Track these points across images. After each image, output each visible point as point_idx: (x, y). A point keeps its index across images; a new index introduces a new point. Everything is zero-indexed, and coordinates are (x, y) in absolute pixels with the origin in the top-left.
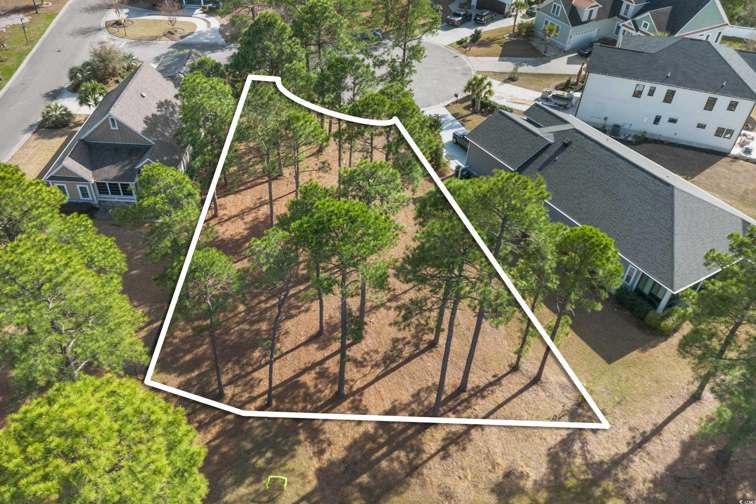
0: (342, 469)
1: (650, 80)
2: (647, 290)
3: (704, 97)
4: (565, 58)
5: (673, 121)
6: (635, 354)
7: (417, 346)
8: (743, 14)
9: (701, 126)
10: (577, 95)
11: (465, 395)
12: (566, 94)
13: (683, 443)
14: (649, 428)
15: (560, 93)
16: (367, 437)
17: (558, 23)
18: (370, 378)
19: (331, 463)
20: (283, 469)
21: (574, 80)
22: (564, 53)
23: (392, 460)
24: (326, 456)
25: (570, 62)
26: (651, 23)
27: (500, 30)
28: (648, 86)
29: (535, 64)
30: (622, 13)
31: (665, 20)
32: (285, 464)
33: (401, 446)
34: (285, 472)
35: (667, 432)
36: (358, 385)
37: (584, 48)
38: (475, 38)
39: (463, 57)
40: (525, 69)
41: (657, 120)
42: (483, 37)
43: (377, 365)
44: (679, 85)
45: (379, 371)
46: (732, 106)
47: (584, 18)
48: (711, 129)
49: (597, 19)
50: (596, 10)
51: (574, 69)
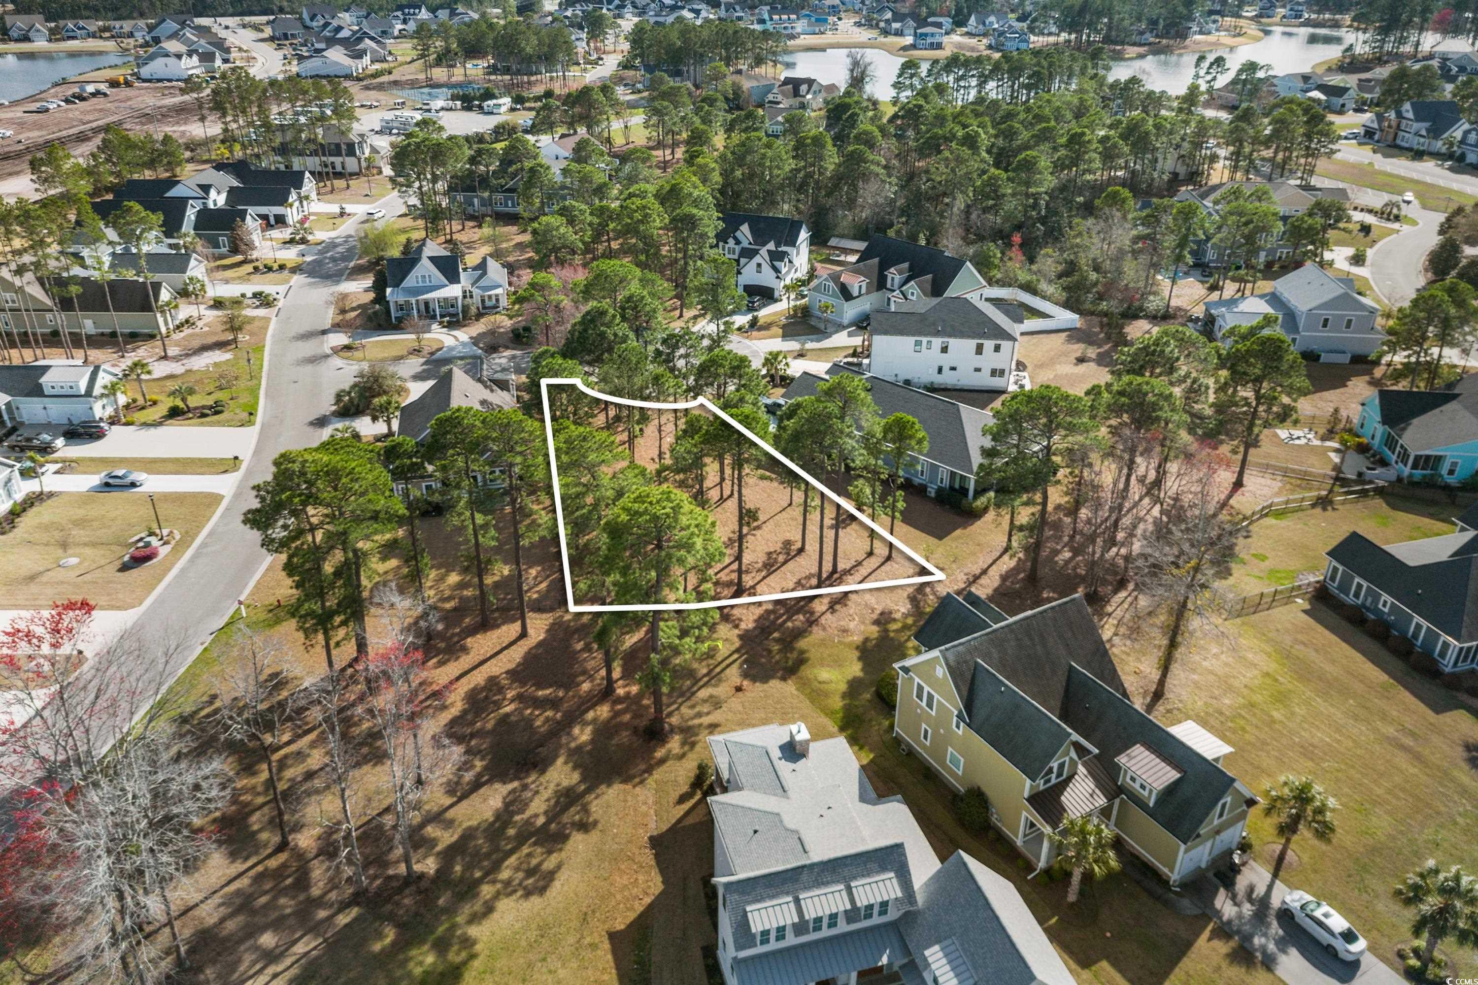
0: (757, 632)
1: (926, 335)
2: (957, 486)
3: (972, 343)
4: (845, 332)
5: (953, 369)
6: (958, 532)
7: (788, 554)
8: (999, 276)
9: (978, 370)
10: (866, 361)
11: (836, 576)
12: (855, 360)
13: (1001, 576)
14: (978, 572)
15: (850, 360)
16: (768, 612)
17: (831, 301)
18: (758, 578)
19: (747, 631)
21: (859, 350)
22: (843, 327)
23: (793, 621)
24: (742, 628)
25: (850, 335)
26: (917, 291)
27: (775, 314)
28: (925, 340)
29: (818, 341)
30: (889, 285)
31: (928, 287)
33: (798, 612)
35: (991, 572)
36: (751, 583)
37: (862, 321)
38: (753, 323)
39: (747, 341)
40: (809, 345)
41: (940, 370)
42: (761, 322)
43: (759, 571)
44: (950, 336)
45: (764, 573)
46: (997, 348)
47: (855, 293)
48: (986, 372)
49: (868, 293)
50: (864, 285)
51: (857, 341)
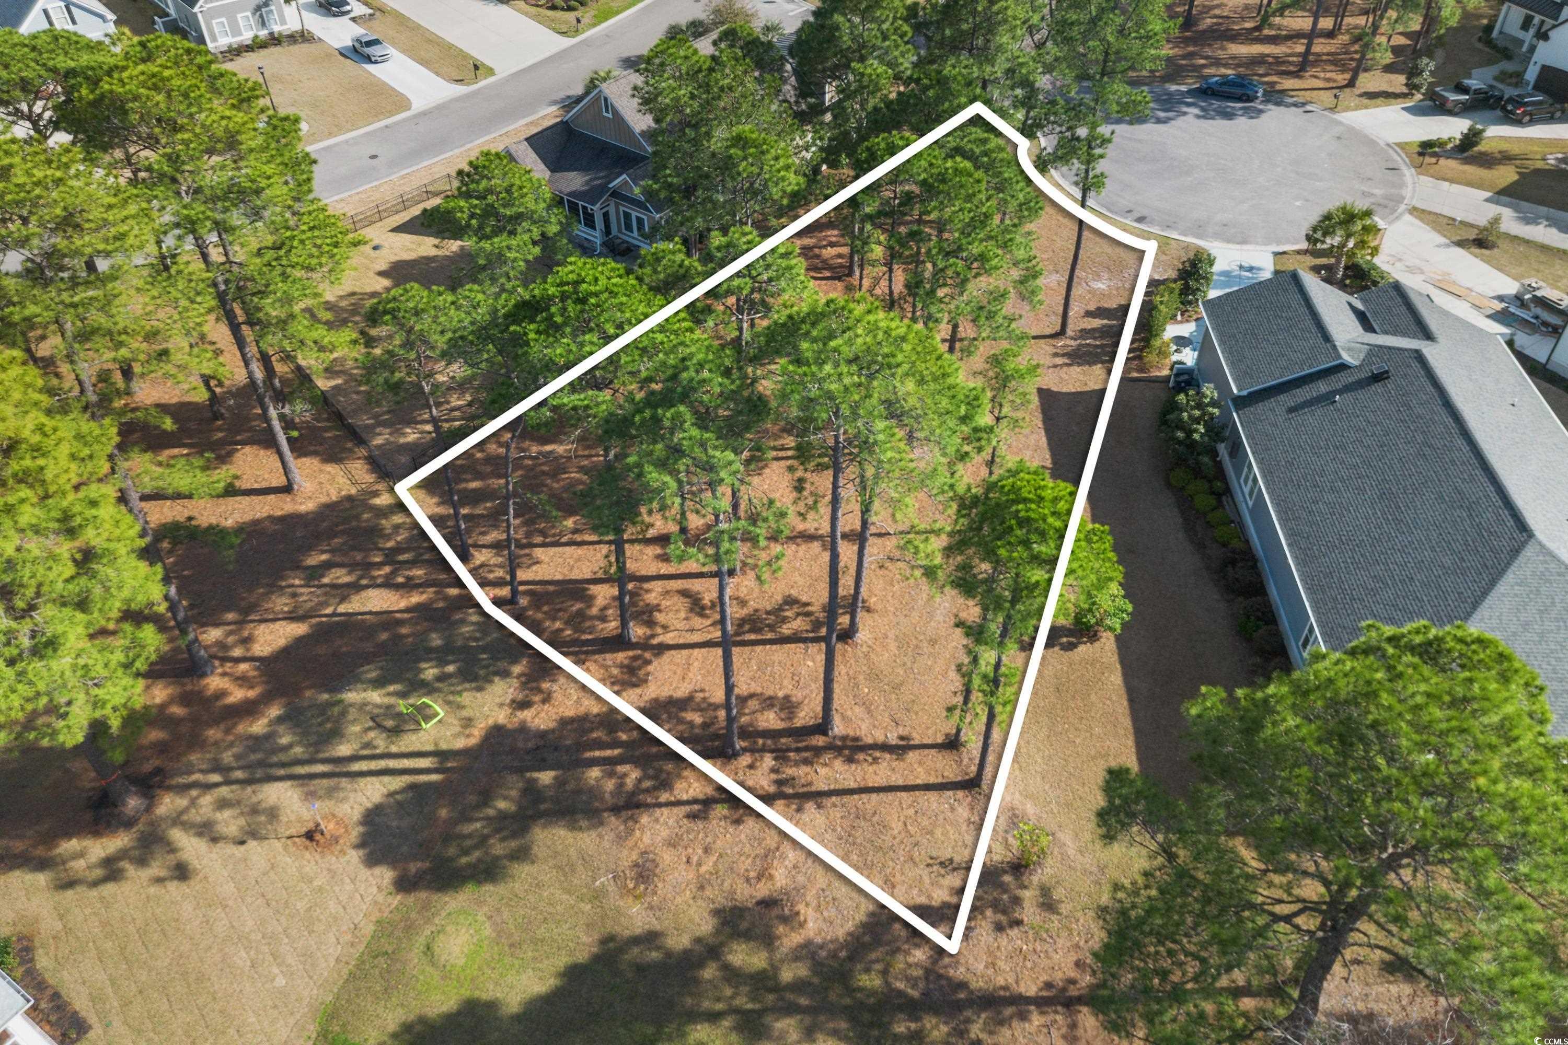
0: (530, 745)
7: (817, 626)
19: (523, 729)
20: (451, 698)
23: (611, 774)
24: (526, 715)
32: (459, 693)
34: (448, 703)
36: (669, 638)
38: (1465, 144)
39: (1409, 173)
45: (716, 634)
